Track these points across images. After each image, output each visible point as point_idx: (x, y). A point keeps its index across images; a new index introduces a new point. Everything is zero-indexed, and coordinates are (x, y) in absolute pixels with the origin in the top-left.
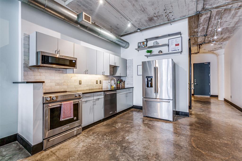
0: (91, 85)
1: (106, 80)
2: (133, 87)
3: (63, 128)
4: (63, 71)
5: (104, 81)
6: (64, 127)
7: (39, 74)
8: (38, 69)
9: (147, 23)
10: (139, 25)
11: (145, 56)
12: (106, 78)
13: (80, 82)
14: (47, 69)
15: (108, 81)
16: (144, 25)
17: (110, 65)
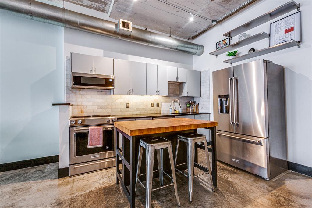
0: (144, 108)
1: (166, 102)
2: (211, 113)
3: (91, 157)
4: (106, 92)
5: (163, 104)
6: (93, 156)
7: (80, 96)
8: (79, 91)
9: (223, 7)
10: (210, 14)
11: (225, 62)
12: (166, 100)
13: (127, 105)
14: (88, 91)
15: (171, 103)
16: (220, 12)
17: (168, 81)
